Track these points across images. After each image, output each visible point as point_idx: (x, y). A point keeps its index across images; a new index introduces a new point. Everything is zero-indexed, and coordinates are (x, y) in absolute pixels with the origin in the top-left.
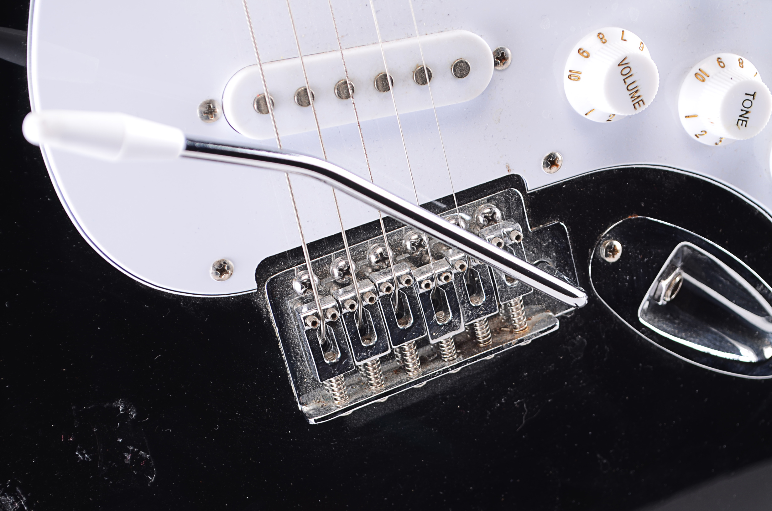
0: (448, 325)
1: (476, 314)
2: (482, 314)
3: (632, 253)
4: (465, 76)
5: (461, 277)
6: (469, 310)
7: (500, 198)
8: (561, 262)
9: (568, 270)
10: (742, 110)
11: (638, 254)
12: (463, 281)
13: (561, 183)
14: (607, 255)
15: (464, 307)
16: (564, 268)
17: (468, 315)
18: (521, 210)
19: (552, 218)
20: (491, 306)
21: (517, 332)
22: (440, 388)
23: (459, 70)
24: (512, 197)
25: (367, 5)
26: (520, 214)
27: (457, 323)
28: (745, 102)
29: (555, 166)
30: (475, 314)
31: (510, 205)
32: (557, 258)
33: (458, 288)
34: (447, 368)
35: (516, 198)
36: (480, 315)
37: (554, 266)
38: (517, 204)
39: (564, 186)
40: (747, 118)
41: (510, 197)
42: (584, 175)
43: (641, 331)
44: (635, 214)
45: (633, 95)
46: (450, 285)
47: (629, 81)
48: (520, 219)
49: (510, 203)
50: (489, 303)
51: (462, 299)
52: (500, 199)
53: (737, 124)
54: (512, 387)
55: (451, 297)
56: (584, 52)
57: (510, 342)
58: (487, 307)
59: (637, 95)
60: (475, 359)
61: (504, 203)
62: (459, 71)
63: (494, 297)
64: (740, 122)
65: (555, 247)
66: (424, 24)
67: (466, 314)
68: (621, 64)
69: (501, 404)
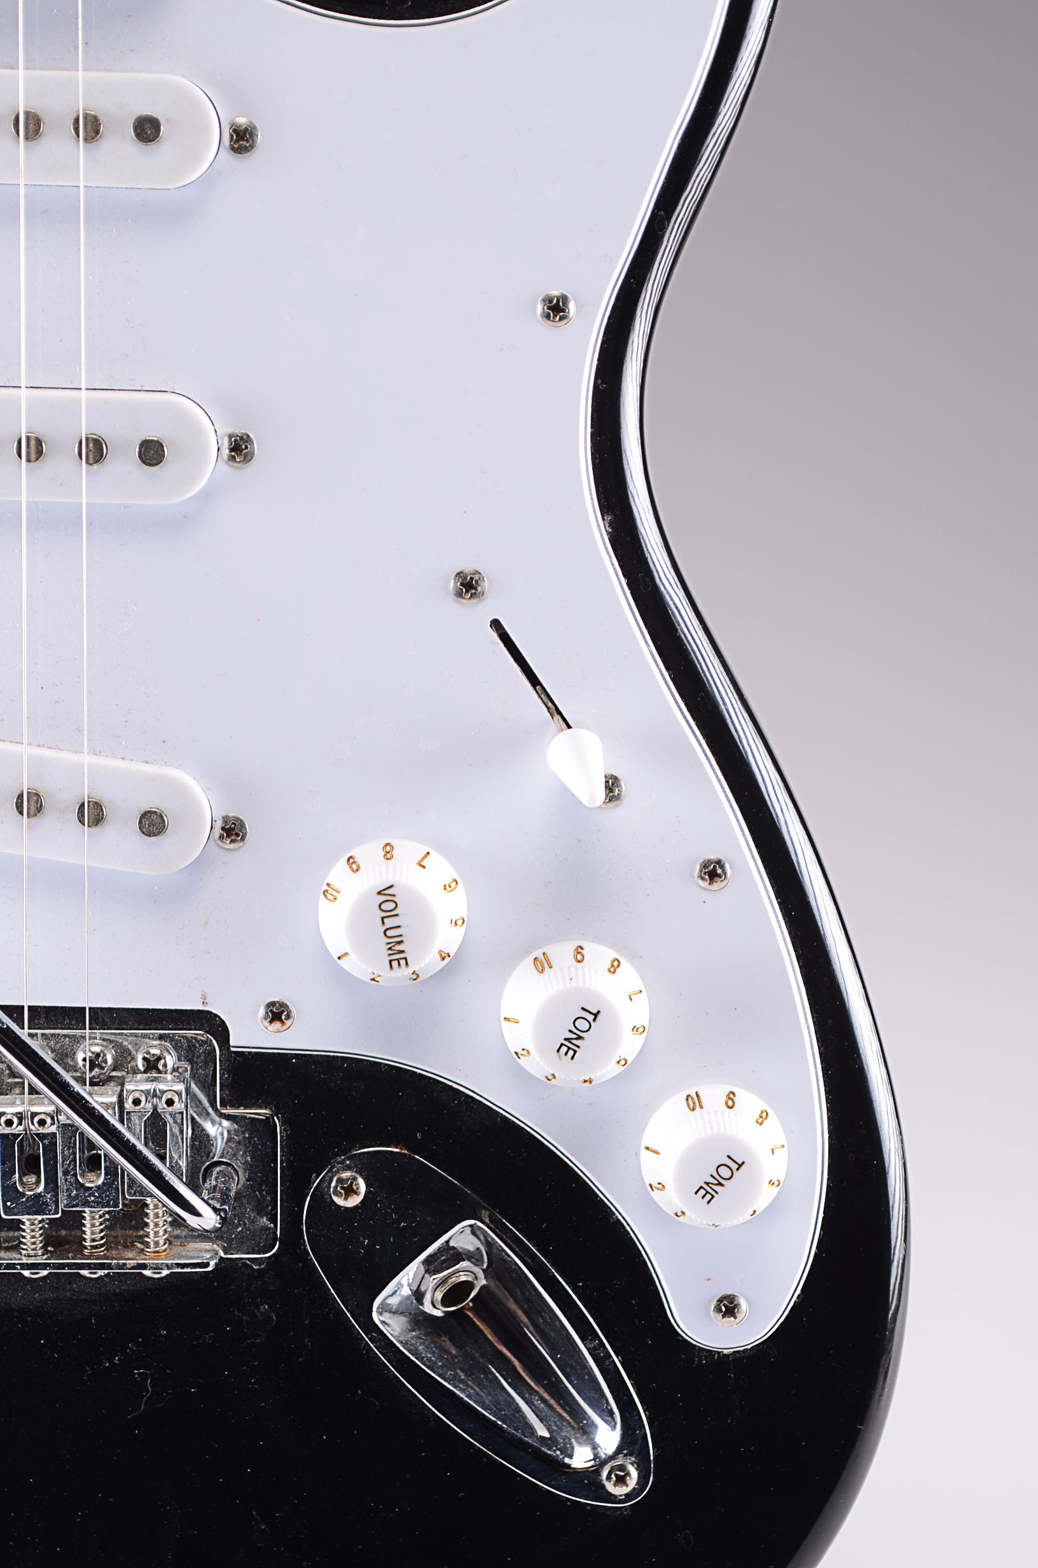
0: (34, 1197)
1: (83, 1197)
2: (93, 1202)
3: (382, 1205)
4: (155, 836)
5: (72, 1133)
6: (73, 1187)
7: (181, 1040)
8: (256, 1175)
9: (266, 1192)
10: (570, 1031)
11: (392, 1211)
12: (75, 1140)
13: (290, 1054)
14: (336, 1193)
15: (66, 1180)
16: (261, 1187)
17: (69, 1196)
18: (210, 1070)
19: (263, 1102)
20: (110, 1194)
21: (147, 1254)
22: (20, 1301)
23: (147, 823)
24: (199, 1046)
25: (42, 688)
26: (207, 1076)
27: (48, 1200)
28: (579, 1020)
29: (278, 1022)
30: (81, 1197)
31: (194, 1056)
32: (251, 1166)
33: (64, 1148)
34: (15, 1264)
35: (206, 1049)
36: (90, 1202)
37: (245, 1177)
38: (205, 1058)
39: (294, 1061)
40: (578, 1047)
41: (197, 1045)
42: (331, 1054)
43: (369, 1336)
44: (402, 1145)
45: (394, 946)
46: (52, 1138)
47: (390, 922)
48: (206, 1085)
49: (195, 1053)
50: (108, 1189)
51: (66, 1167)
52: (180, 1043)
53: (558, 1051)
54: (137, 1344)
55: (48, 1156)
56: (354, 862)
57: (125, 1261)
58: (103, 1193)
59: (398, 948)
60: (62, 1266)
61: (186, 1050)
62: (147, 826)
63: (118, 1182)
64: (564, 1049)
65: (252, 1148)
66: (123, 743)
67: (67, 1192)
68: (383, 892)
69: (112, 1363)
